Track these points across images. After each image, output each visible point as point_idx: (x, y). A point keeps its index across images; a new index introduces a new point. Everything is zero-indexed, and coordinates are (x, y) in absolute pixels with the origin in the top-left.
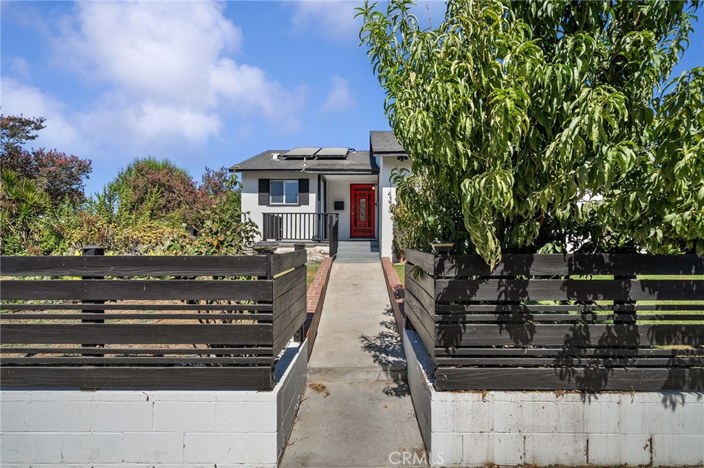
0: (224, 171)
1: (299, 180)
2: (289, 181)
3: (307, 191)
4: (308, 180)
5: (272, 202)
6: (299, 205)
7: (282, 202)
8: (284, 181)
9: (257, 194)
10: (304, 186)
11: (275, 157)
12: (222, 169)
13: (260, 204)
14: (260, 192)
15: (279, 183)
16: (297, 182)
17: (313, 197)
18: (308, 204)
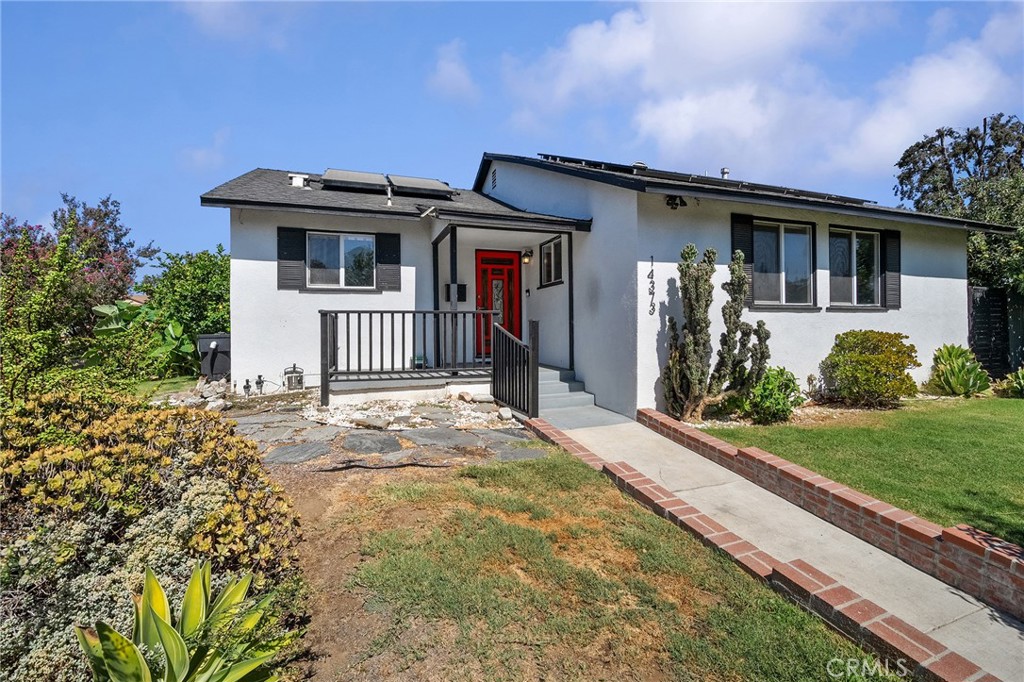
0: (111, 207)
1: (376, 234)
2: (352, 237)
3: (396, 260)
4: (397, 237)
5: (312, 282)
6: (379, 290)
7: (338, 282)
8: (343, 237)
9: (274, 265)
10: (389, 250)
11: (298, 181)
12: (105, 203)
13: (281, 286)
14: (281, 257)
15: (330, 240)
16: (371, 239)
17: (408, 274)
18: (398, 289)
